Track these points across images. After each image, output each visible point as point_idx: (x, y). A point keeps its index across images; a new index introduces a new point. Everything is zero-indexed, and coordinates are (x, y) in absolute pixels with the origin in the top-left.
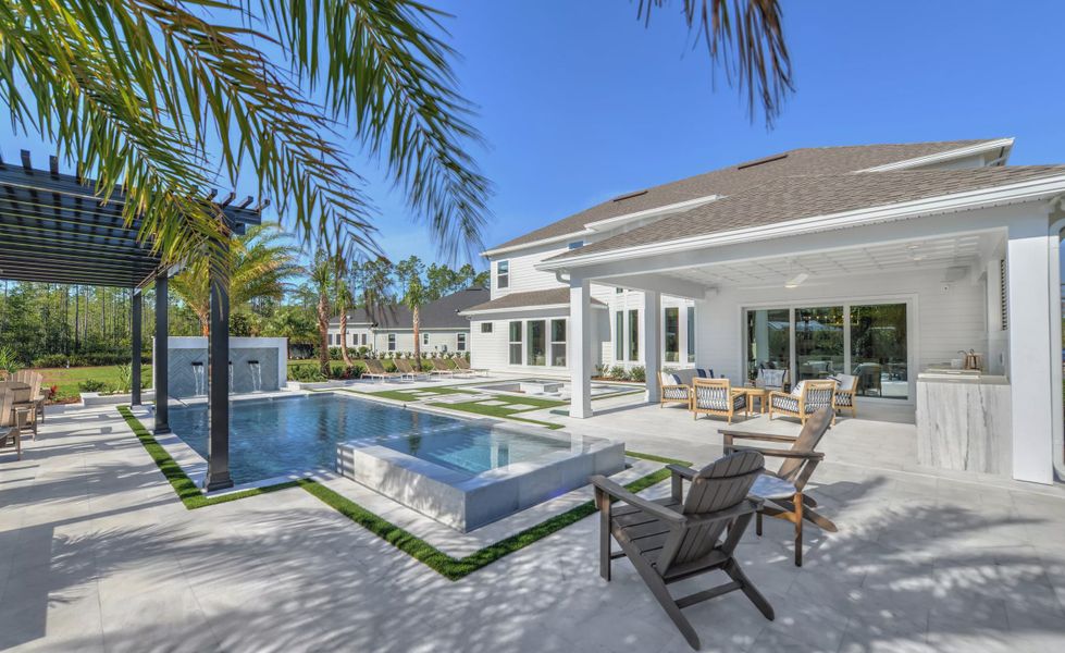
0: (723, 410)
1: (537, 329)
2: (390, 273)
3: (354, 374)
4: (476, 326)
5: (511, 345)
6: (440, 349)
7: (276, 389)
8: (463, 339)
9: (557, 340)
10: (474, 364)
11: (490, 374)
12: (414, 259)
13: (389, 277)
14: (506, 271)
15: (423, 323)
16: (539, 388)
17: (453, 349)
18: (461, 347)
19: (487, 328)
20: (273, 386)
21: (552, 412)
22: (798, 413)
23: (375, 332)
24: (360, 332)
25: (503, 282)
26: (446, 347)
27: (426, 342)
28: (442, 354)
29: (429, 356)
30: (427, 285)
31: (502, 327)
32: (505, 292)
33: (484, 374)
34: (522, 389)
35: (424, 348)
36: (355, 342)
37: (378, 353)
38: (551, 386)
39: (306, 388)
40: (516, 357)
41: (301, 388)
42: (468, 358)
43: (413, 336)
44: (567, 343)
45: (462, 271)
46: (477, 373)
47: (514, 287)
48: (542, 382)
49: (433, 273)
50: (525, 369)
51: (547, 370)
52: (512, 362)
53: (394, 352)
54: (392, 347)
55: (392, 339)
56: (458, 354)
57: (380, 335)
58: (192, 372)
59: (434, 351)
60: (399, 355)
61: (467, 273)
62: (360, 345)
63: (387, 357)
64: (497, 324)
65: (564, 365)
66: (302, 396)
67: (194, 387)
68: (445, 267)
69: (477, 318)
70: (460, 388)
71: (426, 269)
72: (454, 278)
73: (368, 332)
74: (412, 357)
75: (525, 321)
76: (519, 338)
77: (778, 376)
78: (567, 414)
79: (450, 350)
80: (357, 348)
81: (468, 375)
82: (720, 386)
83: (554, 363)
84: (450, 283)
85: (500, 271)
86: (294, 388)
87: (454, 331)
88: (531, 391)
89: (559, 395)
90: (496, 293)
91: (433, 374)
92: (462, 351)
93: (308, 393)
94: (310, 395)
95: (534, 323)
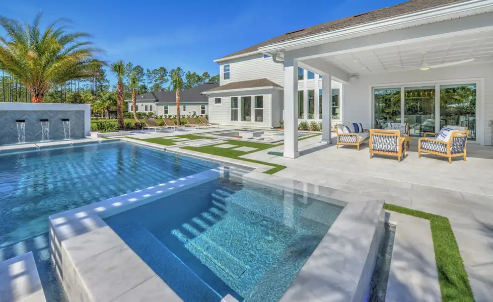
0: (394, 152)
1: (246, 101)
2: (166, 75)
3: (139, 127)
4: (211, 100)
5: (232, 110)
6: (192, 114)
7: (83, 137)
8: (204, 108)
9: (258, 107)
10: (210, 121)
11: (220, 127)
12: (179, 69)
13: (166, 78)
14: (229, 70)
15: (182, 99)
16: (250, 135)
17: (199, 113)
18: (203, 112)
19: (218, 101)
20: (81, 135)
21: (270, 153)
22: (446, 153)
23: (157, 105)
24: (149, 104)
25: (227, 76)
26: (195, 112)
27: (184, 110)
28: (193, 116)
29: (186, 117)
30: (186, 82)
31: (227, 101)
32: (228, 82)
33: (217, 126)
34: (240, 135)
35: (182, 113)
36: (146, 110)
37: (159, 115)
38: (257, 133)
39: (102, 137)
40: (234, 117)
41: (98, 137)
42: (207, 117)
43: (176, 107)
44: (263, 109)
45: (203, 75)
46: (213, 126)
47: (233, 79)
48: (251, 131)
49: (189, 76)
50: (239, 124)
51: (252, 124)
52: (232, 120)
53: (167, 115)
54: (166, 112)
55: (166, 108)
56: (202, 116)
57: (159, 107)
58: (16, 126)
59: (189, 114)
60: (170, 116)
61: (206, 77)
62: (149, 111)
63: (164, 117)
64: (223, 99)
65: (262, 121)
66: (97, 142)
67: (17, 137)
68: (195, 73)
69: (212, 95)
70: (202, 136)
71: (185, 74)
72: (199, 79)
73: (153, 104)
74: (177, 118)
75: (239, 97)
76: (236, 106)
77: (403, 127)
78: (281, 154)
79: (197, 114)
80: (147, 113)
81: (207, 127)
82: (392, 135)
83: (256, 120)
84: (197, 81)
85: (225, 70)
86: (94, 136)
87: (199, 104)
88: (246, 137)
89: (263, 139)
90: (223, 82)
91: (187, 126)
92: (203, 114)
93: (101, 139)
94: (103, 142)
95: (244, 97)
